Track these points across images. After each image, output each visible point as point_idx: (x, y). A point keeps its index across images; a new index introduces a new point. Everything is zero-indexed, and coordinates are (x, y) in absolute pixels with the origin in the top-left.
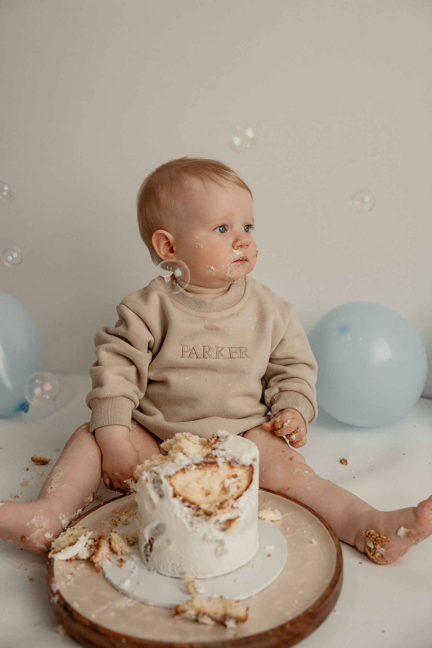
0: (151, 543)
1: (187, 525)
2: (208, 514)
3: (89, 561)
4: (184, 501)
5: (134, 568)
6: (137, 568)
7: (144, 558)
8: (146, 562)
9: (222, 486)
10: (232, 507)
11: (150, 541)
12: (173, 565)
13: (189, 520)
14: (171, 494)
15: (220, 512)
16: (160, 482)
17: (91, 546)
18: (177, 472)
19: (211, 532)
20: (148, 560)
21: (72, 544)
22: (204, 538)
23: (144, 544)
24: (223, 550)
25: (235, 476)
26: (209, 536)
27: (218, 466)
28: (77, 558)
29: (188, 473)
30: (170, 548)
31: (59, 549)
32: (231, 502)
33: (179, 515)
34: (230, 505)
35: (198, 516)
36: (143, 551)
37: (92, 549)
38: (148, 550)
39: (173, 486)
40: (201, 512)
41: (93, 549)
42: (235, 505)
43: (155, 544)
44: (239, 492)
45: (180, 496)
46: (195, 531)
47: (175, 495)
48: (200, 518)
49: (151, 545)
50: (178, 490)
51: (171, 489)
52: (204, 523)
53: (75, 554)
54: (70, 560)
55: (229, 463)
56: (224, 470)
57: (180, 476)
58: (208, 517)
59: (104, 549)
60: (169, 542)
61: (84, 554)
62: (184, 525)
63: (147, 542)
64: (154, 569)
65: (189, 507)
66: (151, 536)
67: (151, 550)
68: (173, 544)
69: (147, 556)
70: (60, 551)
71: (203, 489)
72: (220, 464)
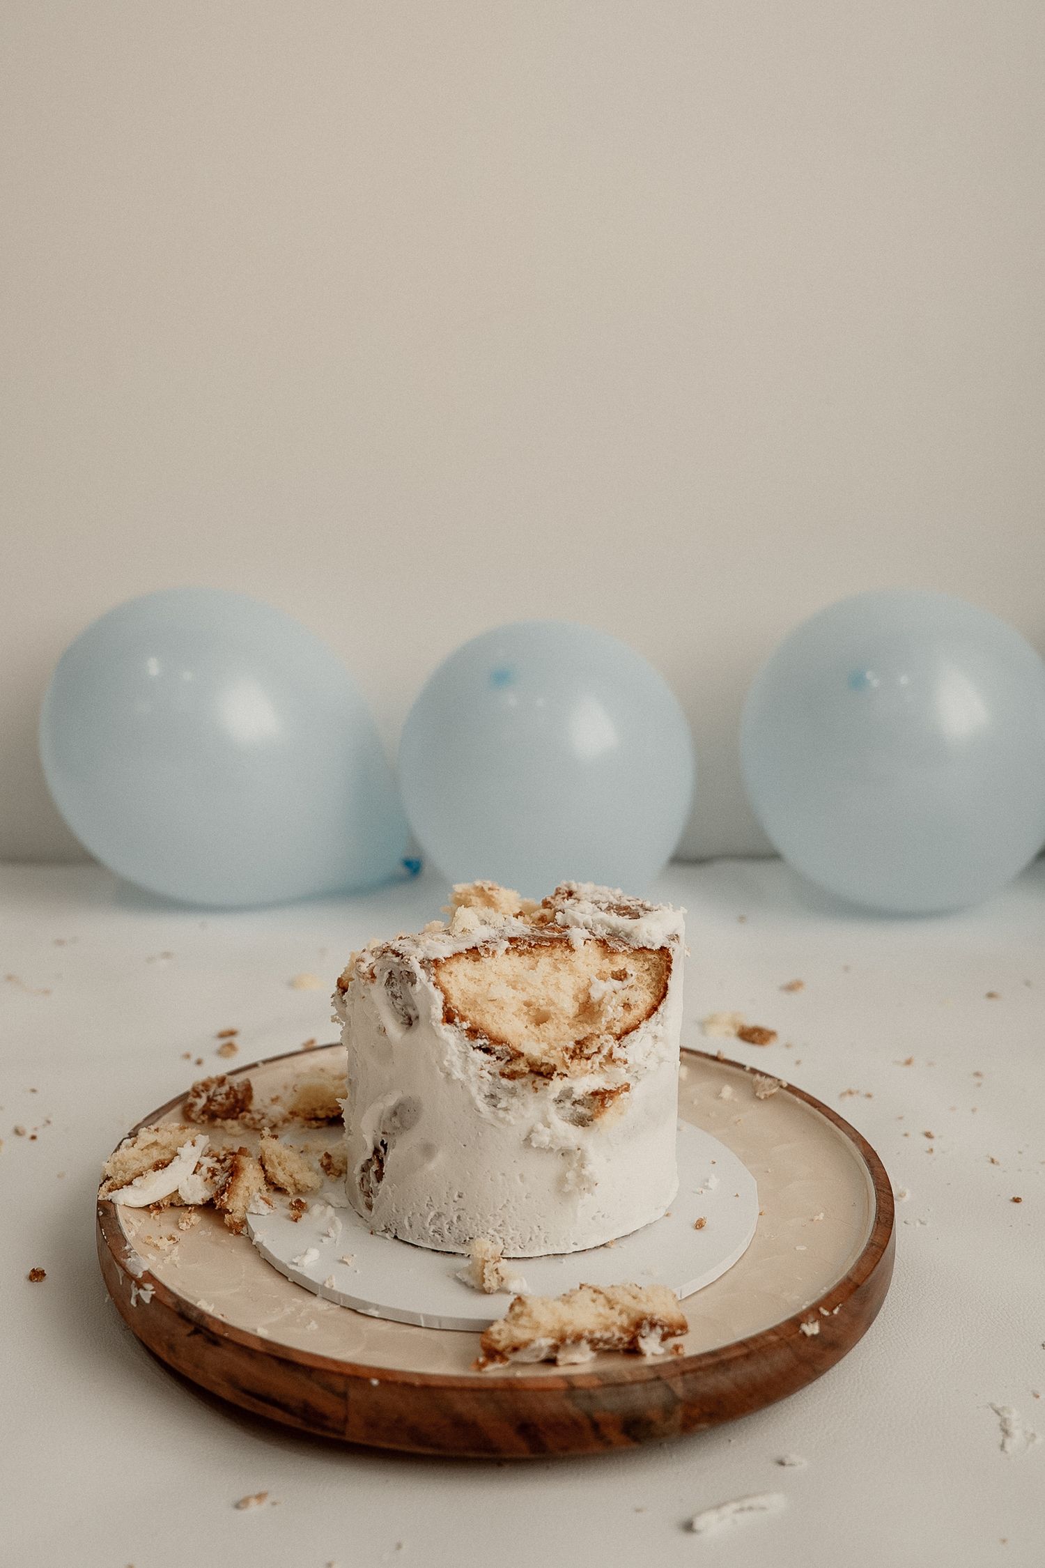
0: (379, 1152)
1: (481, 1104)
2: (542, 1072)
3: (212, 1209)
4: (473, 1032)
5: (333, 1223)
6: (339, 1225)
7: (361, 1200)
8: (365, 1211)
9: (582, 997)
10: (610, 1058)
11: (376, 1151)
12: (439, 1215)
13: (486, 1089)
14: (438, 1013)
15: (576, 1065)
16: (411, 977)
17: (213, 1172)
18: (457, 955)
19: (548, 1125)
20: (370, 1207)
21: (160, 1165)
22: (528, 1140)
23: (361, 1162)
24: (581, 1178)
25: (621, 976)
26: (543, 1137)
27: (569, 947)
28: (175, 1203)
29: (487, 961)
30: (431, 1166)
31: (128, 1178)
32: (609, 1042)
33: (457, 1074)
34: (605, 1052)
35: (512, 1076)
36: (358, 1179)
37: (216, 1178)
38: (373, 1178)
39: (444, 991)
40: (521, 1066)
41: (220, 1179)
42: (619, 1053)
43: (389, 1160)
44: (630, 1019)
45: (463, 1019)
46: (502, 1121)
47: (449, 1018)
48: (517, 1083)
49: (381, 1163)
50: (456, 1001)
51: (439, 997)
52: (530, 1096)
53: (169, 1190)
54: (157, 1206)
55: (603, 943)
56: (587, 959)
57: (464, 968)
58: (540, 1082)
59: (251, 1176)
60: (428, 1150)
61: (197, 1192)
62: (472, 1102)
63: (369, 1155)
64: (387, 1230)
65: (487, 1051)
66: (380, 1137)
67: (379, 1176)
68: (440, 1158)
69: (368, 1194)
70: (130, 1183)
71: (528, 1004)
72: (578, 942)
